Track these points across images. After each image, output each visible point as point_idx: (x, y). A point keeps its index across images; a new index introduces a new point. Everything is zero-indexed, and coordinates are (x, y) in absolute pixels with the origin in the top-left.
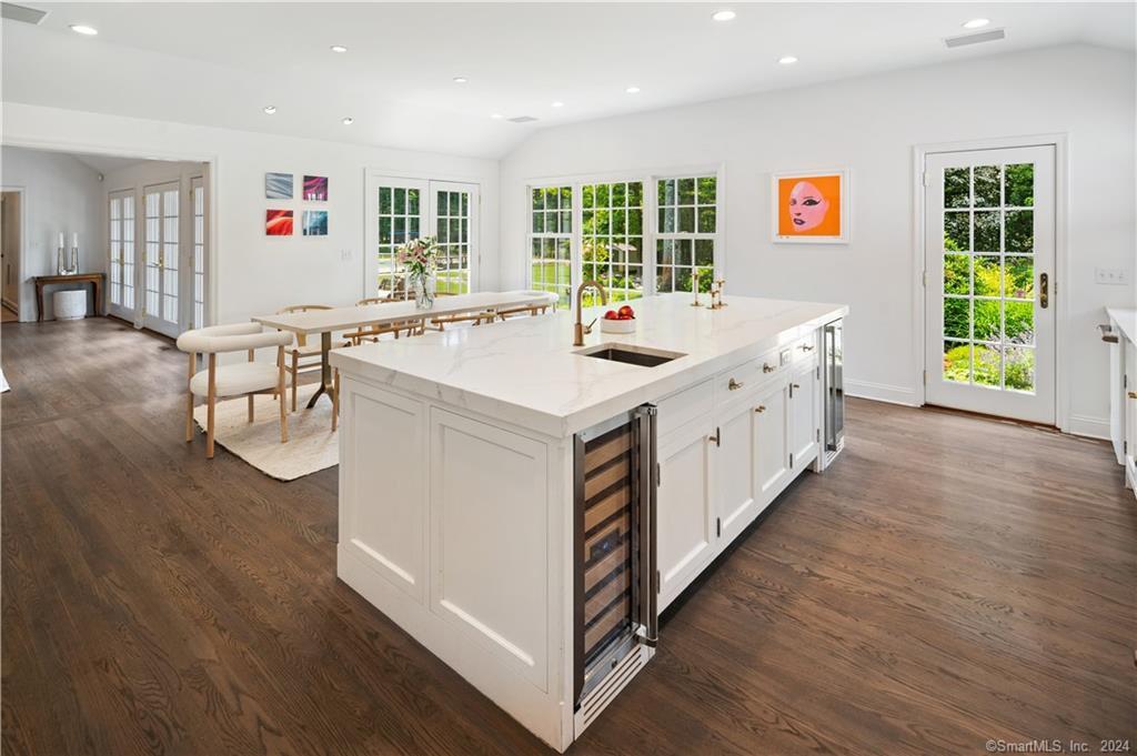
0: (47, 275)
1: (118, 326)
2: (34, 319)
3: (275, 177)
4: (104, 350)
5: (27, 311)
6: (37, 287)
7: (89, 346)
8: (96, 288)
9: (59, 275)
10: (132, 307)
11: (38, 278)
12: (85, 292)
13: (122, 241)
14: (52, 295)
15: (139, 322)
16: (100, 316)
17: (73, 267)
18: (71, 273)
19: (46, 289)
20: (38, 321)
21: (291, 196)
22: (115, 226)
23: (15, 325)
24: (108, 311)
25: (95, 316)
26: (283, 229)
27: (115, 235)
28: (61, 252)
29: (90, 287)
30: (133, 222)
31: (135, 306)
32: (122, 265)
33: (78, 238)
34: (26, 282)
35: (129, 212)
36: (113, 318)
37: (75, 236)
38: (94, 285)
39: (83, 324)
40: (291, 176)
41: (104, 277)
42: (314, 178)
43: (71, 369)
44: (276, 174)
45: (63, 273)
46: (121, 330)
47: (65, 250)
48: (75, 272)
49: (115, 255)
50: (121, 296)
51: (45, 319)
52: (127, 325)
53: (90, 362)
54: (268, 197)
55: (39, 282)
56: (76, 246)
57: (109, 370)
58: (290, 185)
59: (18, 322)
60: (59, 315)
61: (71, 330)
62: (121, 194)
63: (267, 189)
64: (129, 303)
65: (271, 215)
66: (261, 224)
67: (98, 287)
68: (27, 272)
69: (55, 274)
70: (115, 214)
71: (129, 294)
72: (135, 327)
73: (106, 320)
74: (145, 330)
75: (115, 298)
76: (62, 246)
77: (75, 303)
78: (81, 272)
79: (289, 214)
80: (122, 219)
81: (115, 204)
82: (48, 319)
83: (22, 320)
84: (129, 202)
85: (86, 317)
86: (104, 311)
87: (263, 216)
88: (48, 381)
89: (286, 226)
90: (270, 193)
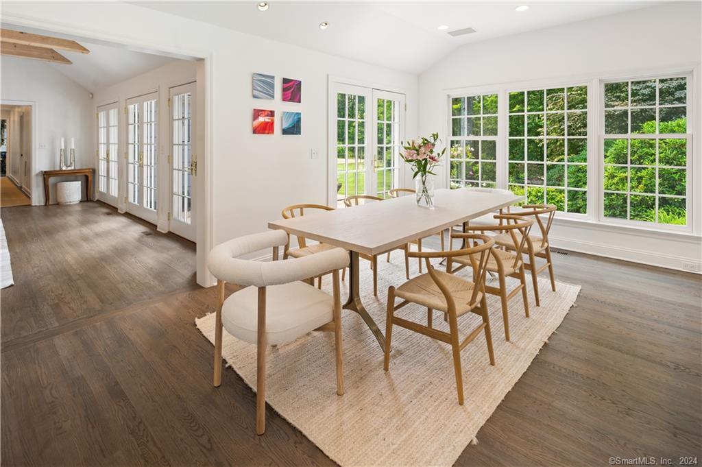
0: (52, 169)
1: (105, 210)
2: (43, 204)
3: (260, 78)
4: (98, 235)
5: (37, 198)
6: (44, 178)
7: (86, 231)
8: (88, 179)
9: (61, 170)
10: (117, 196)
11: (45, 172)
12: (80, 182)
13: (108, 144)
14: (55, 185)
15: (123, 208)
16: (91, 201)
17: (71, 163)
18: (69, 168)
19: (51, 180)
20: (46, 205)
21: (273, 97)
22: (102, 133)
23: (27, 208)
24: (97, 197)
25: (88, 201)
26: (266, 128)
27: (102, 139)
28: (62, 153)
29: (84, 178)
30: (116, 128)
31: (119, 195)
32: (108, 162)
33: (75, 142)
34: (37, 175)
35: (114, 120)
36: (102, 204)
37: (73, 139)
38: (87, 177)
39: (78, 208)
40: (273, 77)
41: (94, 171)
42: (291, 81)
43: (70, 257)
44: (261, 75)
45: (64, 168)
46: (108, 214)
47: (65, 151)
48: (73, 168)
49: (102, 155)
50: (108, 187)
51: (50, 203)
52: (113, 210)
53: (86, 249)
54: (255, 97)
55: (46, 175)
56: (73, 147)
57: (104, 259)
58: (272, 86)
59: (30, 205)
60: (61, 200)
61: (69, 213)
62: (106, 107)
63: (254, 88)
64: (114, 192)
65: (257, 113)
66: (248, 124)
67: (90, 179)
68: (37, 167)
69: (58, 169)
70: (102, 122)
71: (114, 185)
72: (119, 211)
73: (96, 205)
74: (127, 215)
75: (102, 187)
76: (63, 148)
77: (73, 191)
78: (76, 168)
79: (272, 114)
80: (108, 127)
81: (102, 115)
82: (53, 204)
83: (33, 204)
84: (113, 113)
85: (81, 202)
86: (94, 197)
87: (250, 115)
88: (50, 273)
89: (268, 127)
90: (256, 93)
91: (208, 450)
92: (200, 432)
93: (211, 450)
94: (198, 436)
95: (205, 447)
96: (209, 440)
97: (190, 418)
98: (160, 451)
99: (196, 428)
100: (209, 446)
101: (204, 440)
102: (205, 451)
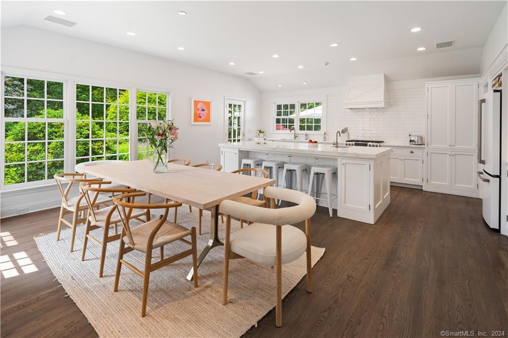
91: (330, 310)
92: (322, 319)
93: (330, 309)
94: (325, 318)
95: (329, 312)
96: (325, 312)
97: (314, 330)
98: (344, 333)
99: (320, 322)
100: (328, 311)
101: (326, 314)
102: (332, 311)
